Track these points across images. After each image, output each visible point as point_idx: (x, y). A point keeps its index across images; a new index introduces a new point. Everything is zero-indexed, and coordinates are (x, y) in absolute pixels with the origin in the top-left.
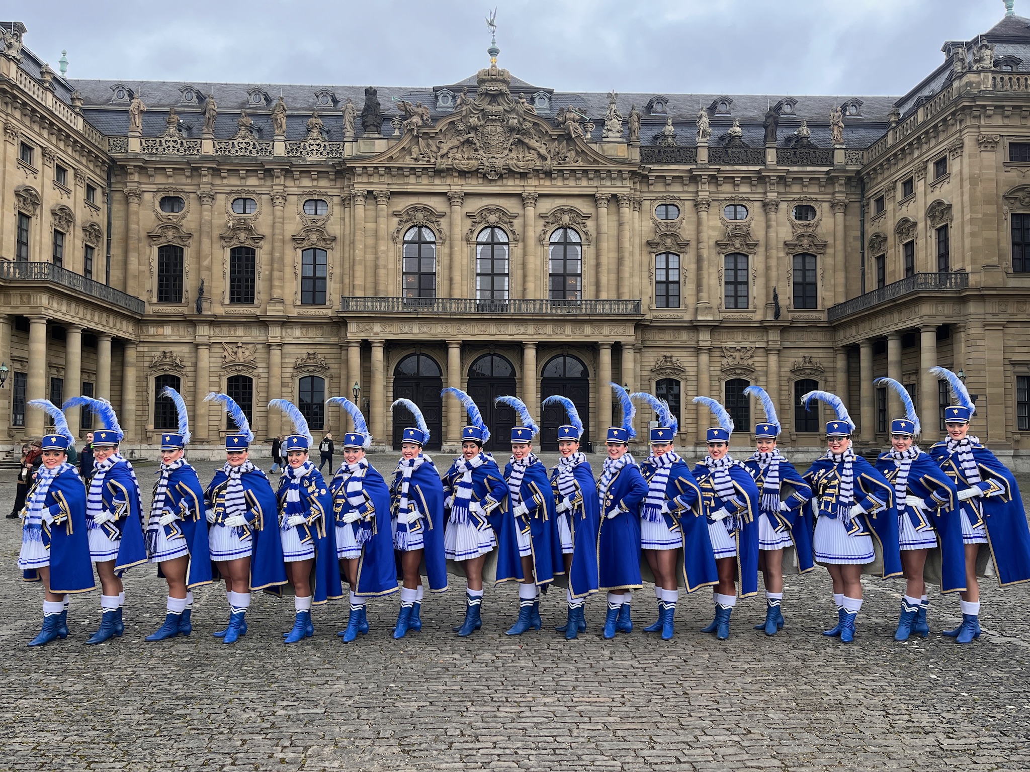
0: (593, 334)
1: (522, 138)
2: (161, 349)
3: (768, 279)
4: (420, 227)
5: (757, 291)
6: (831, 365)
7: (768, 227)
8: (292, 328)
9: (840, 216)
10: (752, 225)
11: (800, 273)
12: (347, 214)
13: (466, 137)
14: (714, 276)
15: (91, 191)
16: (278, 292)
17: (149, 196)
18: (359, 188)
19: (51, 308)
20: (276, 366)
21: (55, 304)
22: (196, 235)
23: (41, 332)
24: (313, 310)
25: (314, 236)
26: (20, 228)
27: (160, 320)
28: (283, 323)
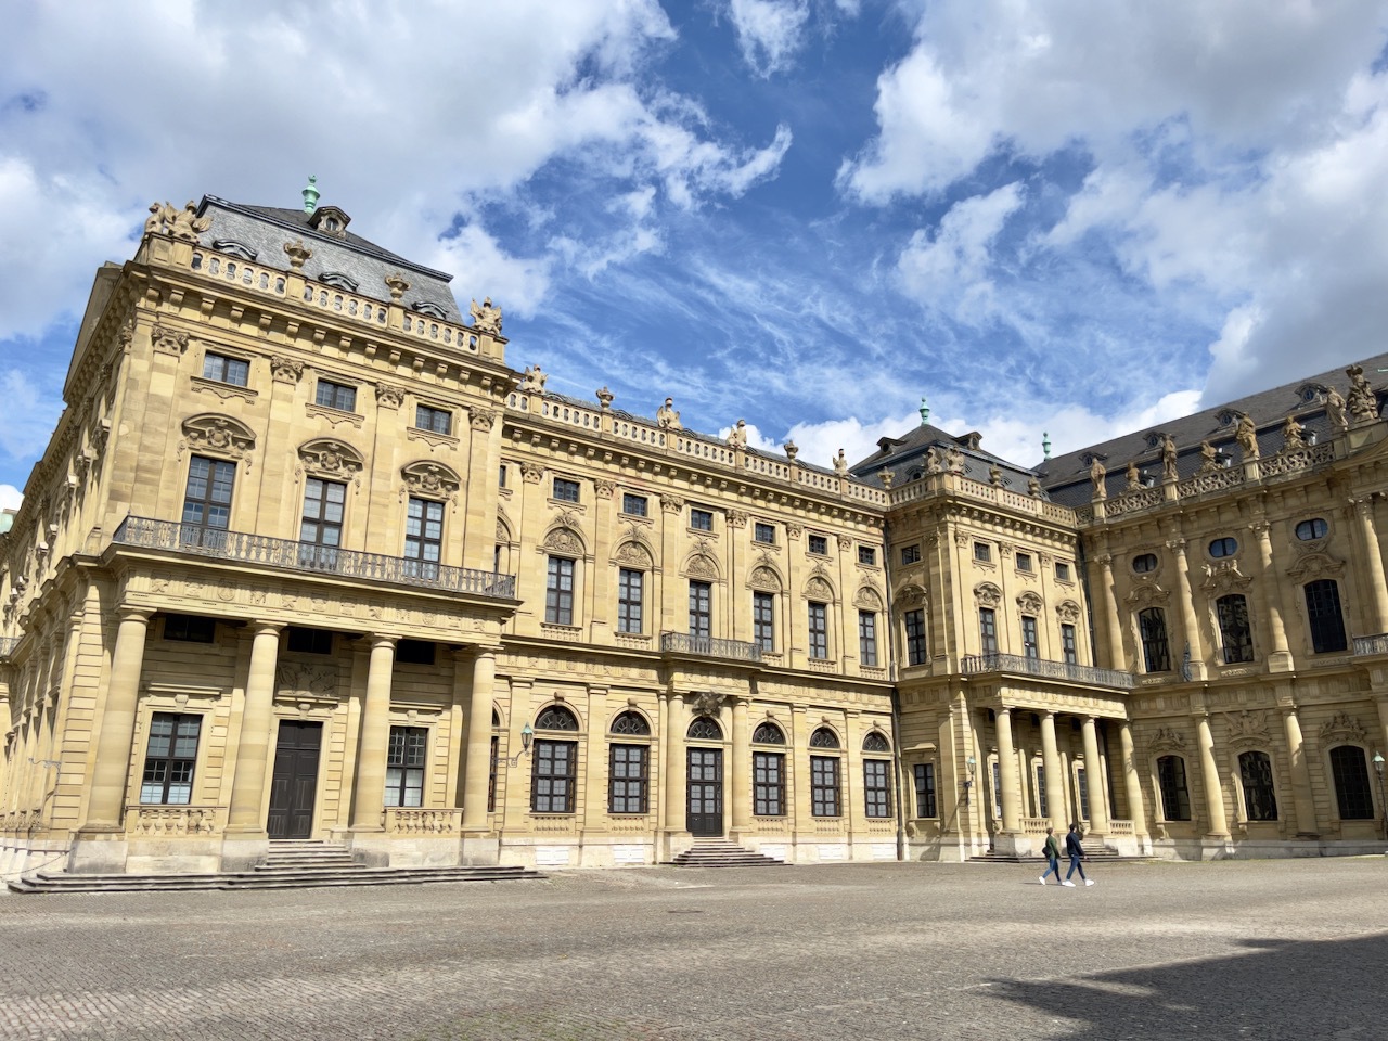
2: (1158, 726)
8: (1306, 685)
12: (1353, 529)
15: (1061, 568)
16: (1283, 643)
17: (1120, 560)
18: (1359, 494)
19: (1012, 698)
20: (1297, 738)
21: (1017, 692)
22: (1174, 591)
23: (1004, 721)
24: (1330, 659)
25: (1315, 567)
26: (984, 622)
27: (1151, 693)
28: (1293, 681)
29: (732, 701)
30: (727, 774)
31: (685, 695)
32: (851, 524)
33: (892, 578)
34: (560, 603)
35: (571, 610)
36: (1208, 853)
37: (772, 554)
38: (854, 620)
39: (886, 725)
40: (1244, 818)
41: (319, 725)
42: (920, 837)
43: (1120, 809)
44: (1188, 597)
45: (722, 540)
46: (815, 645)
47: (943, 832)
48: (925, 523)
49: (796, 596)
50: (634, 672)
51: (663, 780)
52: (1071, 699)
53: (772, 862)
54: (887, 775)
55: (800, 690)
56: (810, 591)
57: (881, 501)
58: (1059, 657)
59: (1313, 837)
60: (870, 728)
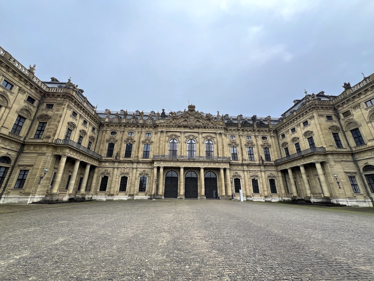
0: (218, 166)
1: (198, 120)
2: (105, 169)
3: (259, 153)
4: (174, 139)
5: (256, 156)
6: (277, 175)
7: (257, 141)
8: (140, 164)
9: (273, 139)
10: (253, 140)
11: (265, 152)
12: (156, 136)
13: (185, 119)
14: (245, 152)
15: (94, 129)
17: (108, 132)
18: (159, 130)
19: (69, 154)
20: (134, 174)
21: (71, 152)
22: (118, 140)
24: (145, 159)
25: (147, 141)
26: (68, 133)
28: (138, 162)
32: (28, 87)
33: (40, 111)
38: (14, 117)
39: (13, 155)
40: (118, 191)
43: (88, 188)
44: (121, 142)
52: (87, 158)
57: (45, 89)
59: (132, 195)
60: (5, 155)
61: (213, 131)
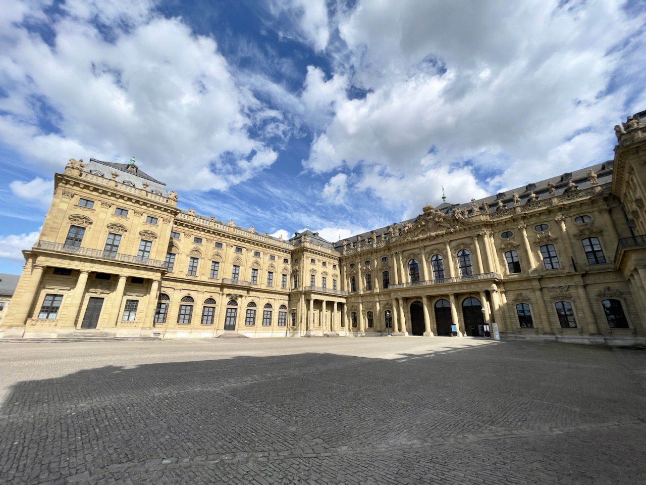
0: (475, 288)
3: (567, 253)
4: (413, 260)
5: (562, 259)
6: (626, 291)
9: (607, 216)
10: (552, 231)
11: (589, 247)
13: (422, 228)
15: (334, 266)
16: (377, 286)
17: (348, 265)
18: (393, 252)
19: (314, 297)
20: (378, 308)
21: (316, 295)
22: (357, 273)
23: (312, 303)
24: (386, 290)
25: (385, 268)
26: (312, 278)
27: (351, 297)
28: (379, 295)
29: (241, 296)
30: (238, 315)
31: (227, 294)
32: (282, 253)
33: (292, 266)
34: (193, 269)
35: (196, 271)
36: (359, 335)
37: (259, 260)
38: (281, 277)
39: (286, 303)
40: (367, 327)
41: (103, 299)
42: (291, 331)
43: (343, 325)
44: (360, 274)
45: (244, 255)
46: (269, 283)
47: (296, 330)
48: (300, 253)
49: (264, 270)
50: (213, 288)
51: (218, 316)
52: (331, 297)
53: (246, 337)
54: (285, 316)
55: (262, 294)
56: (269, 269)
57: (291, 248)
58: (332, 287)
59: (380, 332)
60: (282, 304)
61: (467, 234)
